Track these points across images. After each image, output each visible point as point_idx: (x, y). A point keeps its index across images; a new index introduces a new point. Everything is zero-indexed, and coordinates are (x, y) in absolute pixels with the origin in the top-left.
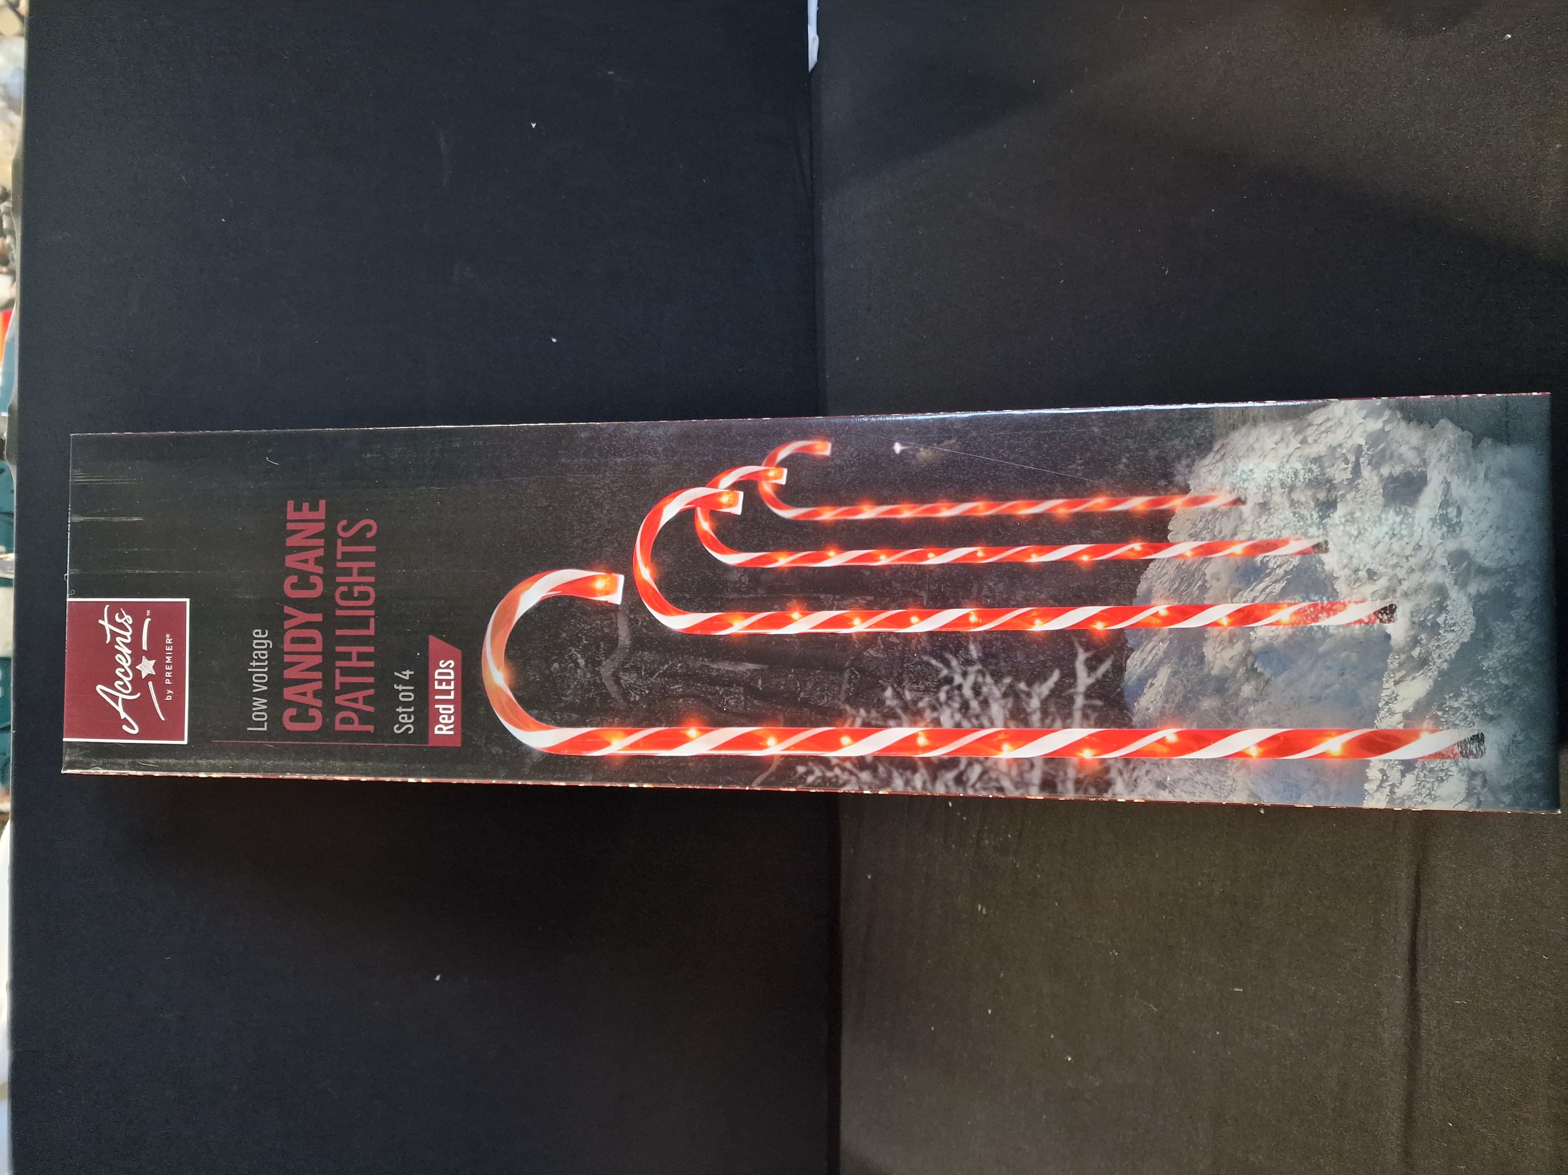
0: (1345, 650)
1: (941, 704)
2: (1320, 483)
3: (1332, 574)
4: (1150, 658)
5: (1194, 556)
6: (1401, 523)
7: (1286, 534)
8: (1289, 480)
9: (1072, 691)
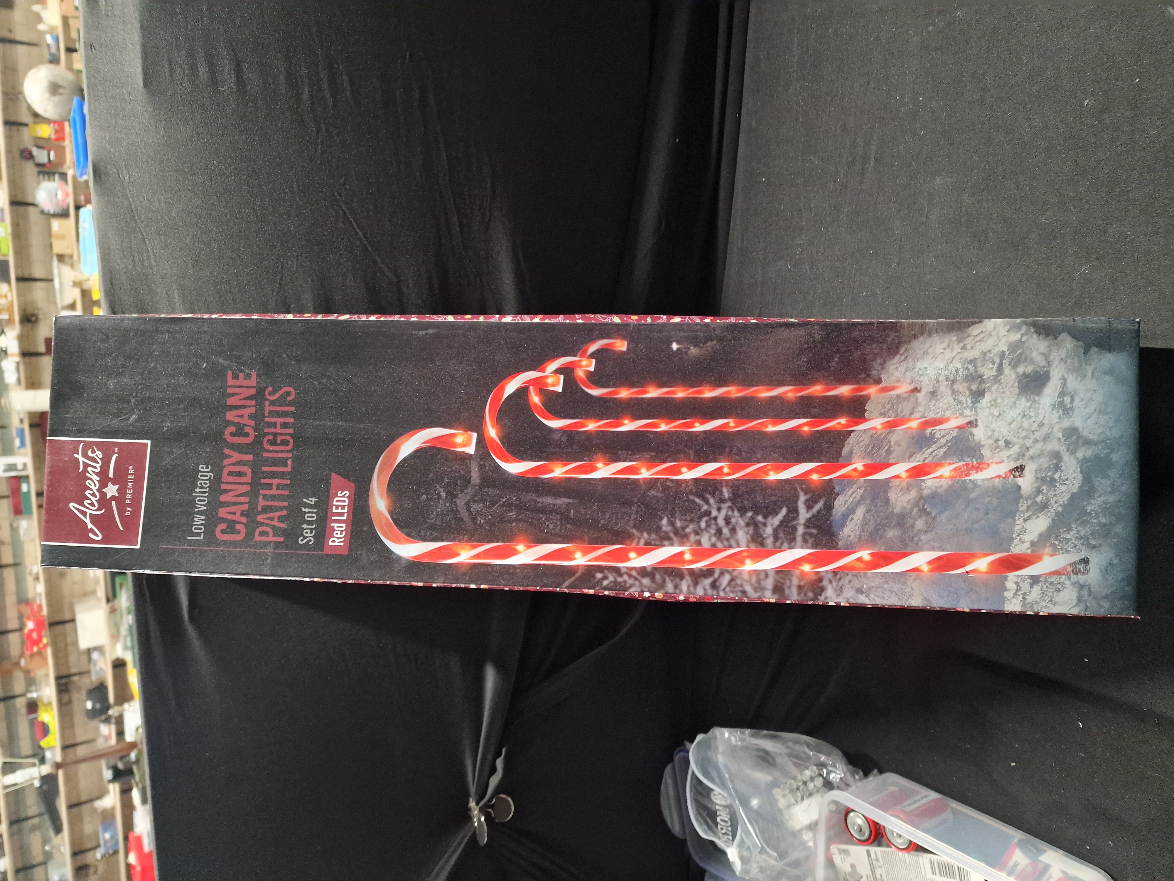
0: (989, 496)
1: (701, 530)
2: (973, 378)
3: (980, 443)
4: (851, 500)
5: (883, 428)
6: (1030, 407)
7: (948, 414)
8: (952, 376)
9: (795, 522)
